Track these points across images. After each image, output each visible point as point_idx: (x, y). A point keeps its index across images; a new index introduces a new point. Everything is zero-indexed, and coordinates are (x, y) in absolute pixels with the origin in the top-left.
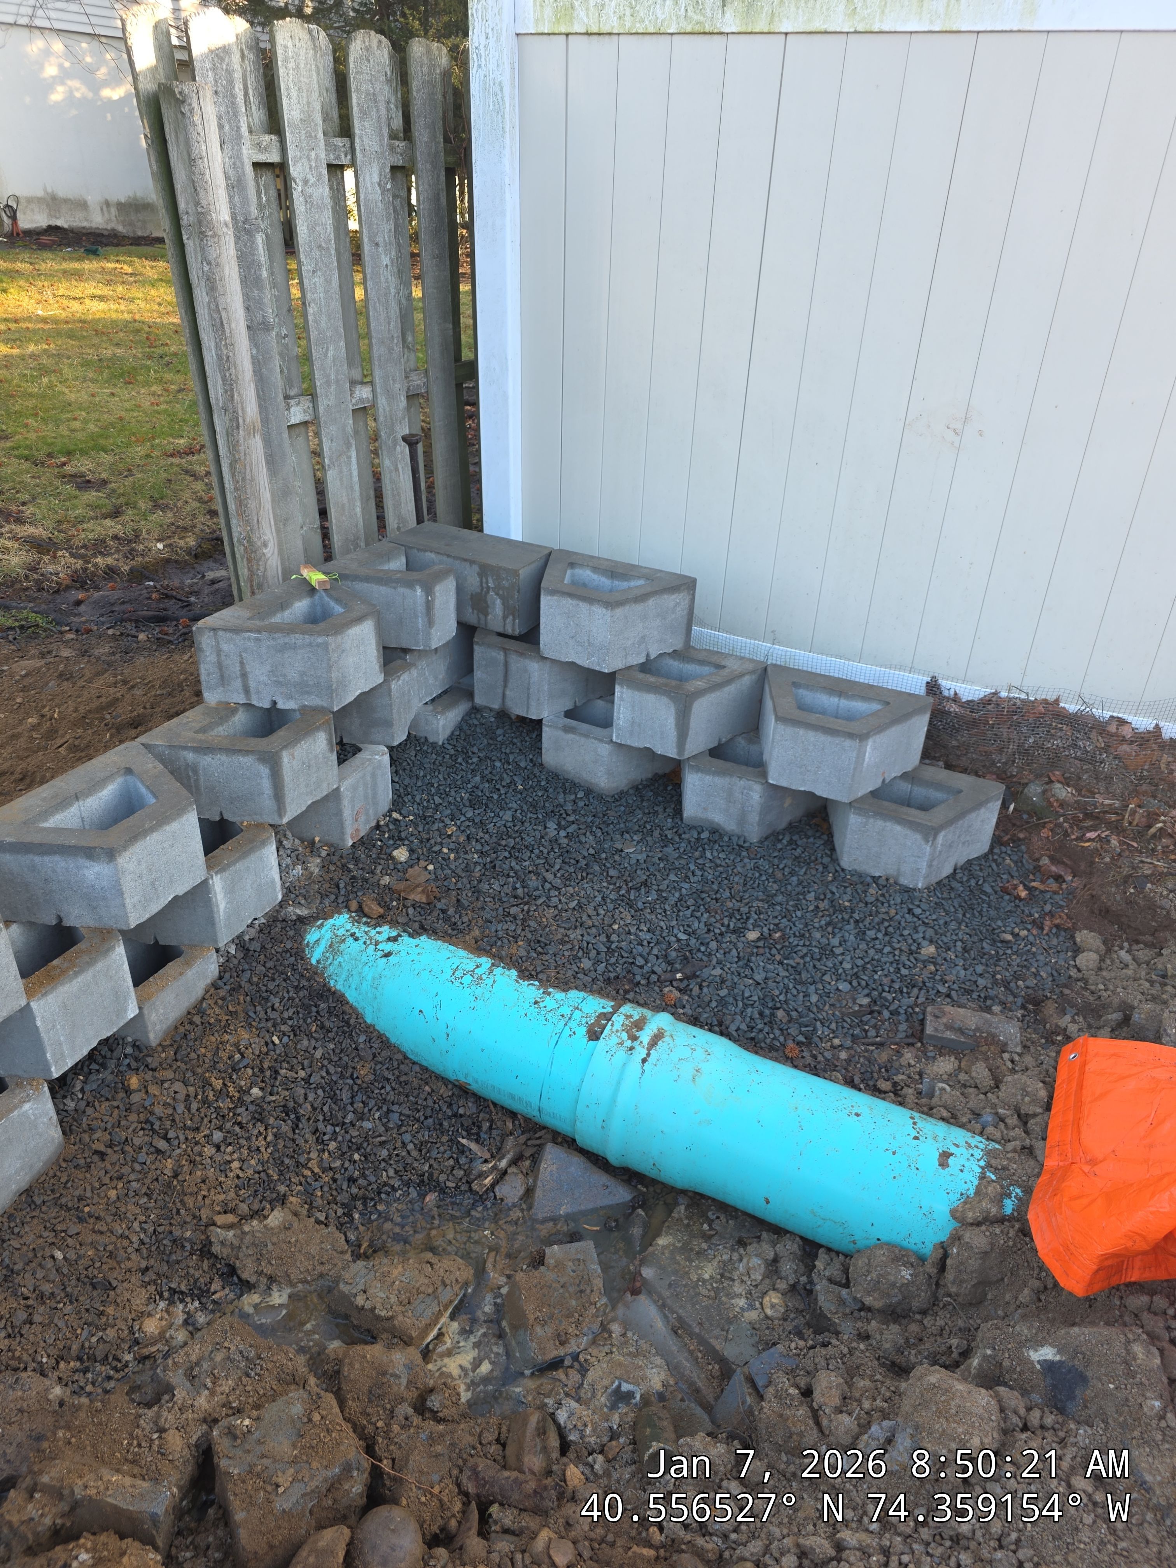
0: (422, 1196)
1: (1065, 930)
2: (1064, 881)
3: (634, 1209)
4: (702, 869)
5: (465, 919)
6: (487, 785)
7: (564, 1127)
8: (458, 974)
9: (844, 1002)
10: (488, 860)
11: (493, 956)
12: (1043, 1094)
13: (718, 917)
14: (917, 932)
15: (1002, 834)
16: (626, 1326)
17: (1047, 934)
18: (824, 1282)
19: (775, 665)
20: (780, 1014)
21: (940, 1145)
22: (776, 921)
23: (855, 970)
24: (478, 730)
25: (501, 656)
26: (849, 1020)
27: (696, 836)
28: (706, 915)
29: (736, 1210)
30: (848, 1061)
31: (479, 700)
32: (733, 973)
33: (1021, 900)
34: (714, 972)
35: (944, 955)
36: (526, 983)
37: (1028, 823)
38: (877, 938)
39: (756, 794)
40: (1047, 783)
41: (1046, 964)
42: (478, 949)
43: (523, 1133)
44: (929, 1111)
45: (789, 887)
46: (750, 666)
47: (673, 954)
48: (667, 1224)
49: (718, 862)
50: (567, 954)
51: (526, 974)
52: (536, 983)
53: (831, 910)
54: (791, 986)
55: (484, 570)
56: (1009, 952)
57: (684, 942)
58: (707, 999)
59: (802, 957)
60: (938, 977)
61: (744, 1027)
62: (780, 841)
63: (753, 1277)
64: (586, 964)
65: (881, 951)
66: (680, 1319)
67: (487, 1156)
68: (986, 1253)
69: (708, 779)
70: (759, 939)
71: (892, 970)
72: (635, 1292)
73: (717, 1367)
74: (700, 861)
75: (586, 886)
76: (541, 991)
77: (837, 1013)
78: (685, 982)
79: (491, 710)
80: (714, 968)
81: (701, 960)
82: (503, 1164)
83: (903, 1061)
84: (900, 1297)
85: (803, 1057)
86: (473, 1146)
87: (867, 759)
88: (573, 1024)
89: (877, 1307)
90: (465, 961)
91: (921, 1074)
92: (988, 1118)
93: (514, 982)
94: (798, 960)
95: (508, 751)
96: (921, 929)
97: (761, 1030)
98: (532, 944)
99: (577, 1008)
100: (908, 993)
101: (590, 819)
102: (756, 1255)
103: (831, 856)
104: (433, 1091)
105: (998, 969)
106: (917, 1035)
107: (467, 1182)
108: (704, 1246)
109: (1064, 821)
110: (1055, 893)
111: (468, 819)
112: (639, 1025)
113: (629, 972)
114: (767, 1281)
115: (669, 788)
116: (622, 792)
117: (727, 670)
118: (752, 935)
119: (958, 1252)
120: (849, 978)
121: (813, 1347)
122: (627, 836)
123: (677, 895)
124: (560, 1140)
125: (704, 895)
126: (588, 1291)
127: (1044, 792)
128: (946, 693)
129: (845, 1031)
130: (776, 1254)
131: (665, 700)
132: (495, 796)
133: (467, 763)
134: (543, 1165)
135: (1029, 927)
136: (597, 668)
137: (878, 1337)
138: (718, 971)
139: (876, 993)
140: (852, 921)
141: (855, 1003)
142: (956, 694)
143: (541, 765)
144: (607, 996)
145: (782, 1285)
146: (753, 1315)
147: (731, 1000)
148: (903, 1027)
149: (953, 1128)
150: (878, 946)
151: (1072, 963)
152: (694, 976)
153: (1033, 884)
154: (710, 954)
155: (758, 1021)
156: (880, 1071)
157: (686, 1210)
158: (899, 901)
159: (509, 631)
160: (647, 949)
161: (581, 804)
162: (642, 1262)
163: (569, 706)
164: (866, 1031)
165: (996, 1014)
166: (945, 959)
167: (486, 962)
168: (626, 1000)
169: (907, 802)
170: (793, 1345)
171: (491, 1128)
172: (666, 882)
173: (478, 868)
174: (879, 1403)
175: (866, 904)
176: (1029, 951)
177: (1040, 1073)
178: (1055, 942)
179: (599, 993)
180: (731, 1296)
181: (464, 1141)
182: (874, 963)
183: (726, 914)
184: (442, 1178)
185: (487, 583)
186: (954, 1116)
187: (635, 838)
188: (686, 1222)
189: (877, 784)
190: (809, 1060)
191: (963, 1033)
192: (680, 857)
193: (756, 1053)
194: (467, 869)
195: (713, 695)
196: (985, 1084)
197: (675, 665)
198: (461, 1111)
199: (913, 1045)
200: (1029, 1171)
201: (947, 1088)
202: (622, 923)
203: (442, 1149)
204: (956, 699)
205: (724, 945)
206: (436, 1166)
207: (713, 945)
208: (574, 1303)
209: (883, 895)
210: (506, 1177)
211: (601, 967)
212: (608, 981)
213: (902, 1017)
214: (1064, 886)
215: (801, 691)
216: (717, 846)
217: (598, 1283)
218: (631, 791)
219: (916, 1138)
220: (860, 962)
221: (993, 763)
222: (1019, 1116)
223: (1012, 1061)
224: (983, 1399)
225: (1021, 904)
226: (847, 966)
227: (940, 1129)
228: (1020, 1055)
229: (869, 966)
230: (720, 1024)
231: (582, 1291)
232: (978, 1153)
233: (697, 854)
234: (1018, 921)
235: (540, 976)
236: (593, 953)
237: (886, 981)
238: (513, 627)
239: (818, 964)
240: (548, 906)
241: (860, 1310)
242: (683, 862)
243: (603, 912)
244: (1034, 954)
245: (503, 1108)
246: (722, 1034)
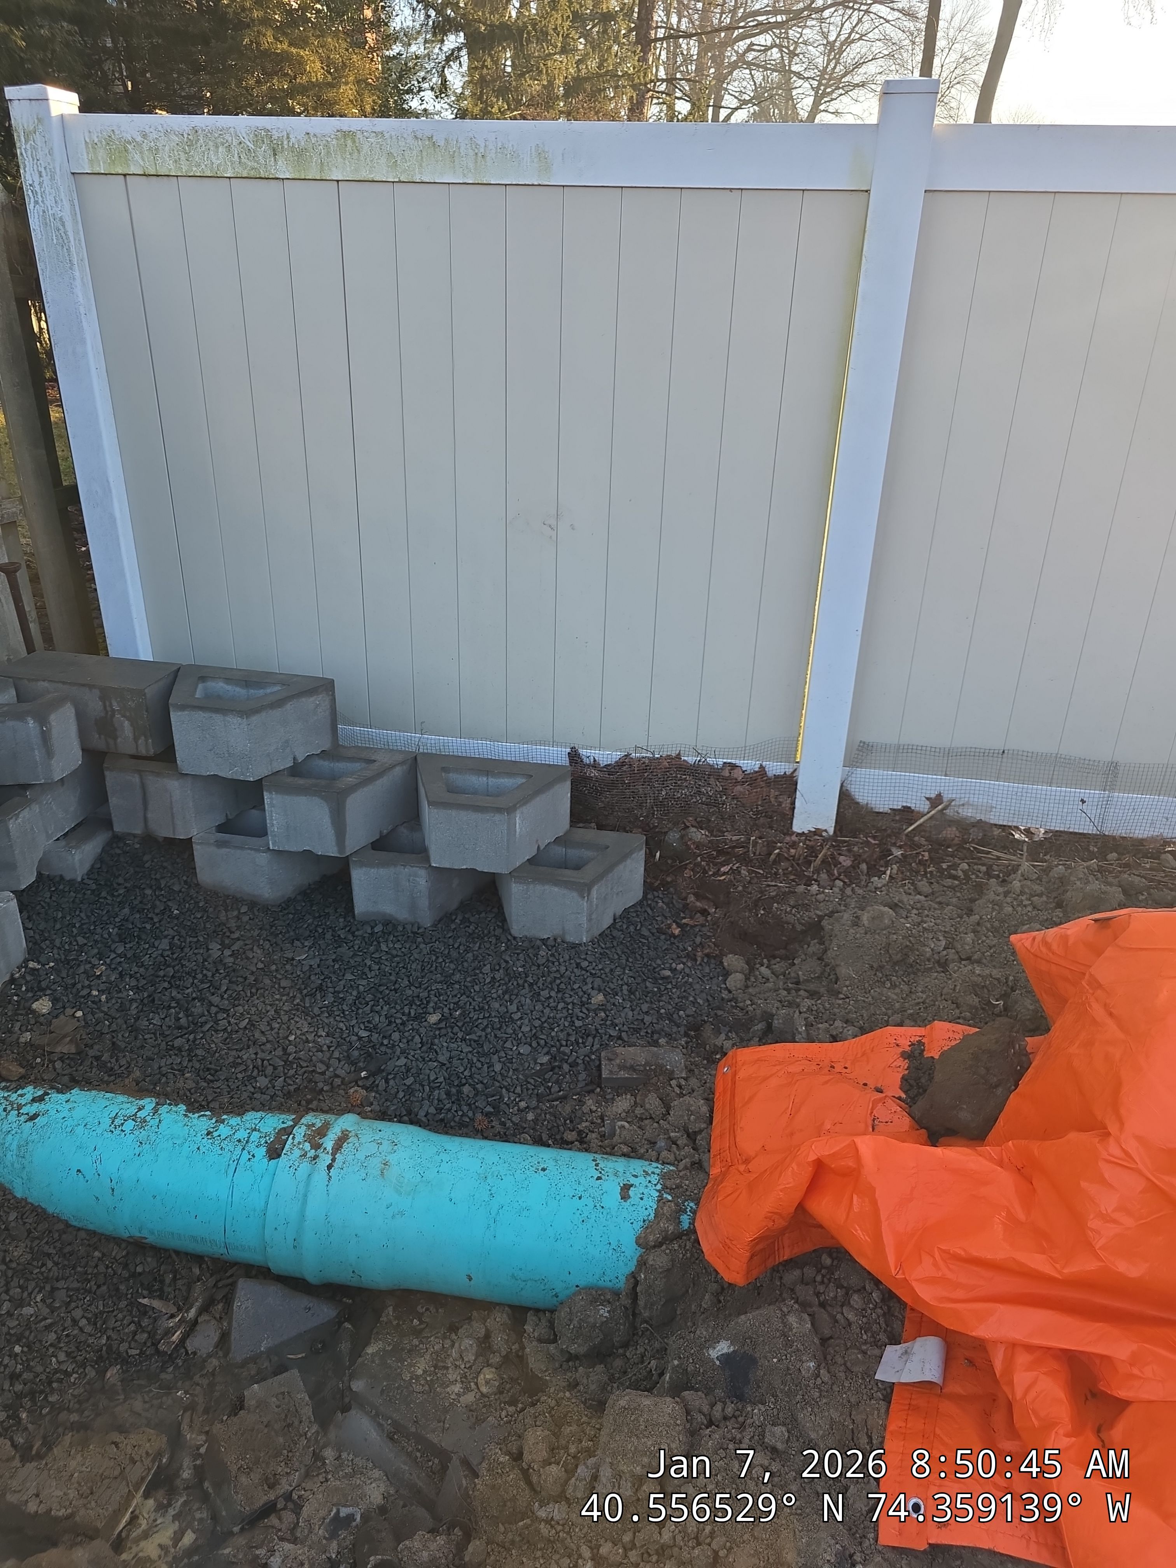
0: (102, 1373)
1: (714, 958)
2: (709, 914)
3: (340, 1324)
4: (378, 963)
5: (123, 1062)
6: (138, 916)
7: (256, 1258)
8: (117, 1122)
9: (527, 1065)
10: (146, 995)
11: (157, 1095)
12: (705, 1109)
13: (398, 1007)
14: (586, 984)
15: (653, 881)
16: (339, 1448)
17: (700, 964)
18: (535, 1343)
19: (424, 754)
20: (466, 1089)
21: (620, 1180)
22: (456, 999)
23: (534, 1031)
24: (122, 859)
25: (136, 779)
26: (532, 1081)
27: (369, 931)
28: (385, 1008)
29: (446, 1296)
30: (535, 1121)
31: (117, 828)
32: (417, 1060)
33: (675, 937)
34: (399, 1063)
35: (612, 1000)
36: (197, 1115)
37: (672, 867)
38: (550, 997)
39: (421, 879)
40: (684, 829)
41: (702, 992)
42: (139, 1091)
43: (212, 1275)
44: (610, 1151)
45: (465, 964)
46: (400, 758)
47: (356, 1053)
48: (375, 1331)
49: (394, 952)
50: (240, 1076)
51: (194, 1107)
52: (208, 1113)
53: (506, 979)
54: (475, 1060)
55: (105, 695)
56: (670, 986)
57: (366, 1039)
58: (393, 1091)
59: (483, 1030)
60: (608, 1023)
61: (432, 1110)
62: (453, 921)
63: (466, 1359)
64: (262, 1082)
65: (556, 1008)
66: (395, 1424)
67: (174, 1310)
68: (668, 1270)
69: (373, 871)
70: (440, 1021)
71: (567, 1024)
72: (346, 1409)
73: (436, 1461)
74: (376, 955)
75: (256, 1002)
76: (214, 1120)
77: (521, 1076)
78: (371, 1079)
79: (135, 836)
80: (399, 1058)
81: (386, 1053)
82: (192, 1313)
83: (585, 1109)
84: (602, 1337)
85: (493, 1127)
86: (156, 1304)
87: (518, 830)
88: (251, 1147)
89: (582, 1352)
90: (125, 1106)
91: (602, 1118)
92: (661, 1144)
93: (181, 1117)
94: (479, 1033)
95: (158, 876)
96: (589, 980)
97: (449, 1110)
98: (201, 1073)
99: (255, 1130)
100: (583, 1043)
101: (257, 932)
102: (467, 1337)
103: (502, 928)
104: (104, 1255)
105: (661, 1004)
106: (596, 1081)
107: (153, 1344)
108: (416, 1342)
109: (702, 860)
110: (703, 925)
111: (119, 956)
112: (322, 1132)
113: (310, 1081)
114: (481, 1359)
115: (339, 888)
116: (289, 900)
117: (377, 764)
118: (433, 1018)
119: (645, 1277)
120: (529, 1040)
121: (523, 1410)
122: (297, 943)
123: (355, 993)
124: (254, 1273)
125: (382, 988)
126: (296, 1423)
127: (682, 837)
128: (588, 761)
129: (530, 1092)
130: (487, 1330)
131: (316, 800)
132: (148, 926)
133: (113, 895)
134: (236, 1304)
135: (684, 960)
136: (242, 778)
137: (585, 1381)
138: (402, 1061)
139: (555, 1049)
140: (526, 985)
141: (536, 1063)
142: (595, 760)
143: (198, 885)
144: (288, 1111)
145: (495, 1359)
146: (470, 1398)
147: (417, 1086)
148: (583, 1076)
149: (632, 1160)
150: (552, 1004)
151: (723, 986)
152: (380, 1071)
153: (684, 921)
154: (393, 1046)
155: (446, 1102)
156: (565, 1124)
157: (394, 1311)
158: (568, 957)
159: (143, 751)
160: (328, 1055)
161: (245, 918)
162: (352, 1377)
163: (221, 820)
164: (550, 1088)
165: (663, 1046)
166: (614, 1004)
167: (149, 1103)
168: (308, 1111)
169: (564, 865)
170: (504, 1414)
171: (175, 1279)
172: (342, 982)
173: (134, 1005)
174: (584, 1444)
175: (539, 966)
176: (686, 982)
177: (704, 1091)
178: (707, 970)
179: (279, 1109)
180: (446, 1385)
181: (145, 1301)
182: (551, 1020)
183: (406, 1002)
184: (123, 1347)
185: (111, 705)
186: (634, 1150)
187: (306, 943)
188: (395, 1323)
189: (534, 852)
190: (498, 1128)
191: (635, 1070)
192: (355, 955)
193: (447, 1133)
194: (122, 1009)
195: (365, 789)
196: (658, 1113)
197: (325, 765)
198: (139, 1269)
199: (593, 1091)
200: (699, 1184)
201: (626, 1124)
202: (298, 1032)
203: (120, 1316)
204: (595, 765)
205: (406, 1034)
206: (114, 1336)
207: (396, 1036)
208: (281, 1440)
209: (553, 955)
210: (198, 1328)
211: (280, 1082)
212: (288, 1095)
213: (581, 1067)
214: (709, 918)
215: (451, 775)
216: (391, 937)
217: (307, 1412)
218: (299, 898)
219: (599, 1178)
220: (537, 1023)
221: (637, 818)
222: (688, 1136)
223: (680, 1087)
224: (668, 1406)
225: (676, 941)
226: (526, 1029)
227: (619, 1164)
228: (686, 1079)
229: (545, 1025)
230: (409, 1112)
231: (289, 1425)
232: (654, 1179)
233: (372, 948)
234: (674, 956)
235: (211, 1105)
236: (269, 1070)
237: (562, 1036)
238: (147, 746)
239: (499, 1034)
240: (216, 1031)
241: (568, 1361)
242: (359, 959)
243: (277, 1026)
244: (691, 984)
245: (186, 1254)
246: (412, 1122)
